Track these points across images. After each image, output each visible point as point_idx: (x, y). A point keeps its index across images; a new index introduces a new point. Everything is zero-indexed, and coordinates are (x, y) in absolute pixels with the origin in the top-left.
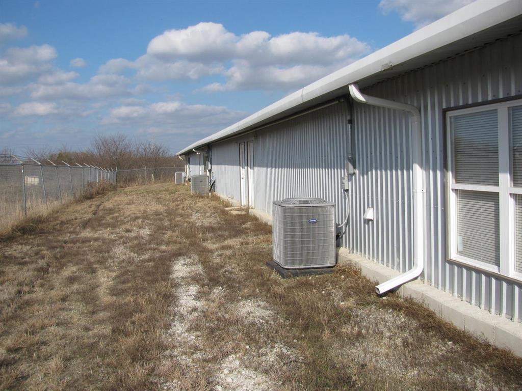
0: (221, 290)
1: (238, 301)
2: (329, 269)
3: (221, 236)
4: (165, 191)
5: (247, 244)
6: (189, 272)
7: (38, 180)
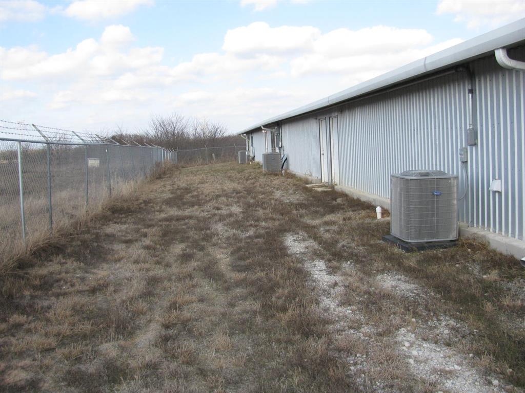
0: (350, 265)
1: (375, 275)
2: (453, 243)
3: (316, 212)
4: (231, 169)
5: (350, 219)
6: (307, 248)
7: (99, 162)
